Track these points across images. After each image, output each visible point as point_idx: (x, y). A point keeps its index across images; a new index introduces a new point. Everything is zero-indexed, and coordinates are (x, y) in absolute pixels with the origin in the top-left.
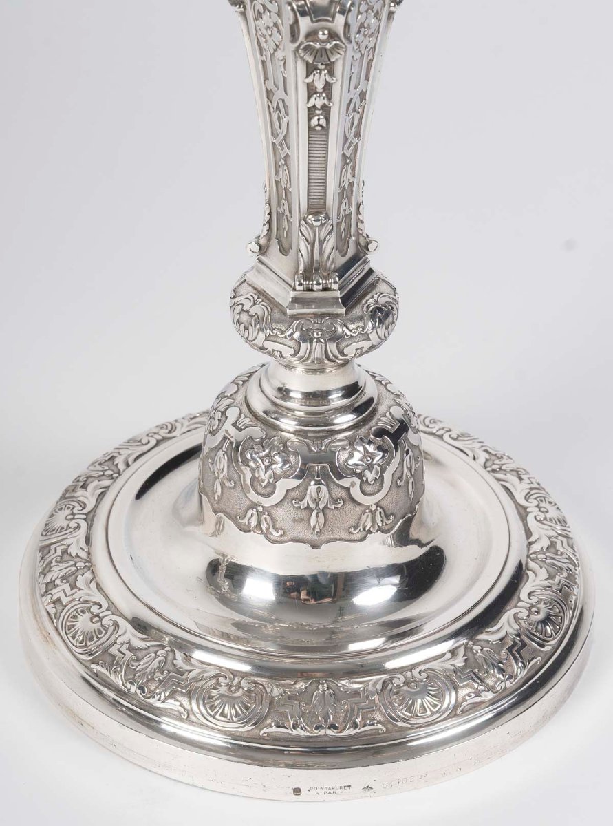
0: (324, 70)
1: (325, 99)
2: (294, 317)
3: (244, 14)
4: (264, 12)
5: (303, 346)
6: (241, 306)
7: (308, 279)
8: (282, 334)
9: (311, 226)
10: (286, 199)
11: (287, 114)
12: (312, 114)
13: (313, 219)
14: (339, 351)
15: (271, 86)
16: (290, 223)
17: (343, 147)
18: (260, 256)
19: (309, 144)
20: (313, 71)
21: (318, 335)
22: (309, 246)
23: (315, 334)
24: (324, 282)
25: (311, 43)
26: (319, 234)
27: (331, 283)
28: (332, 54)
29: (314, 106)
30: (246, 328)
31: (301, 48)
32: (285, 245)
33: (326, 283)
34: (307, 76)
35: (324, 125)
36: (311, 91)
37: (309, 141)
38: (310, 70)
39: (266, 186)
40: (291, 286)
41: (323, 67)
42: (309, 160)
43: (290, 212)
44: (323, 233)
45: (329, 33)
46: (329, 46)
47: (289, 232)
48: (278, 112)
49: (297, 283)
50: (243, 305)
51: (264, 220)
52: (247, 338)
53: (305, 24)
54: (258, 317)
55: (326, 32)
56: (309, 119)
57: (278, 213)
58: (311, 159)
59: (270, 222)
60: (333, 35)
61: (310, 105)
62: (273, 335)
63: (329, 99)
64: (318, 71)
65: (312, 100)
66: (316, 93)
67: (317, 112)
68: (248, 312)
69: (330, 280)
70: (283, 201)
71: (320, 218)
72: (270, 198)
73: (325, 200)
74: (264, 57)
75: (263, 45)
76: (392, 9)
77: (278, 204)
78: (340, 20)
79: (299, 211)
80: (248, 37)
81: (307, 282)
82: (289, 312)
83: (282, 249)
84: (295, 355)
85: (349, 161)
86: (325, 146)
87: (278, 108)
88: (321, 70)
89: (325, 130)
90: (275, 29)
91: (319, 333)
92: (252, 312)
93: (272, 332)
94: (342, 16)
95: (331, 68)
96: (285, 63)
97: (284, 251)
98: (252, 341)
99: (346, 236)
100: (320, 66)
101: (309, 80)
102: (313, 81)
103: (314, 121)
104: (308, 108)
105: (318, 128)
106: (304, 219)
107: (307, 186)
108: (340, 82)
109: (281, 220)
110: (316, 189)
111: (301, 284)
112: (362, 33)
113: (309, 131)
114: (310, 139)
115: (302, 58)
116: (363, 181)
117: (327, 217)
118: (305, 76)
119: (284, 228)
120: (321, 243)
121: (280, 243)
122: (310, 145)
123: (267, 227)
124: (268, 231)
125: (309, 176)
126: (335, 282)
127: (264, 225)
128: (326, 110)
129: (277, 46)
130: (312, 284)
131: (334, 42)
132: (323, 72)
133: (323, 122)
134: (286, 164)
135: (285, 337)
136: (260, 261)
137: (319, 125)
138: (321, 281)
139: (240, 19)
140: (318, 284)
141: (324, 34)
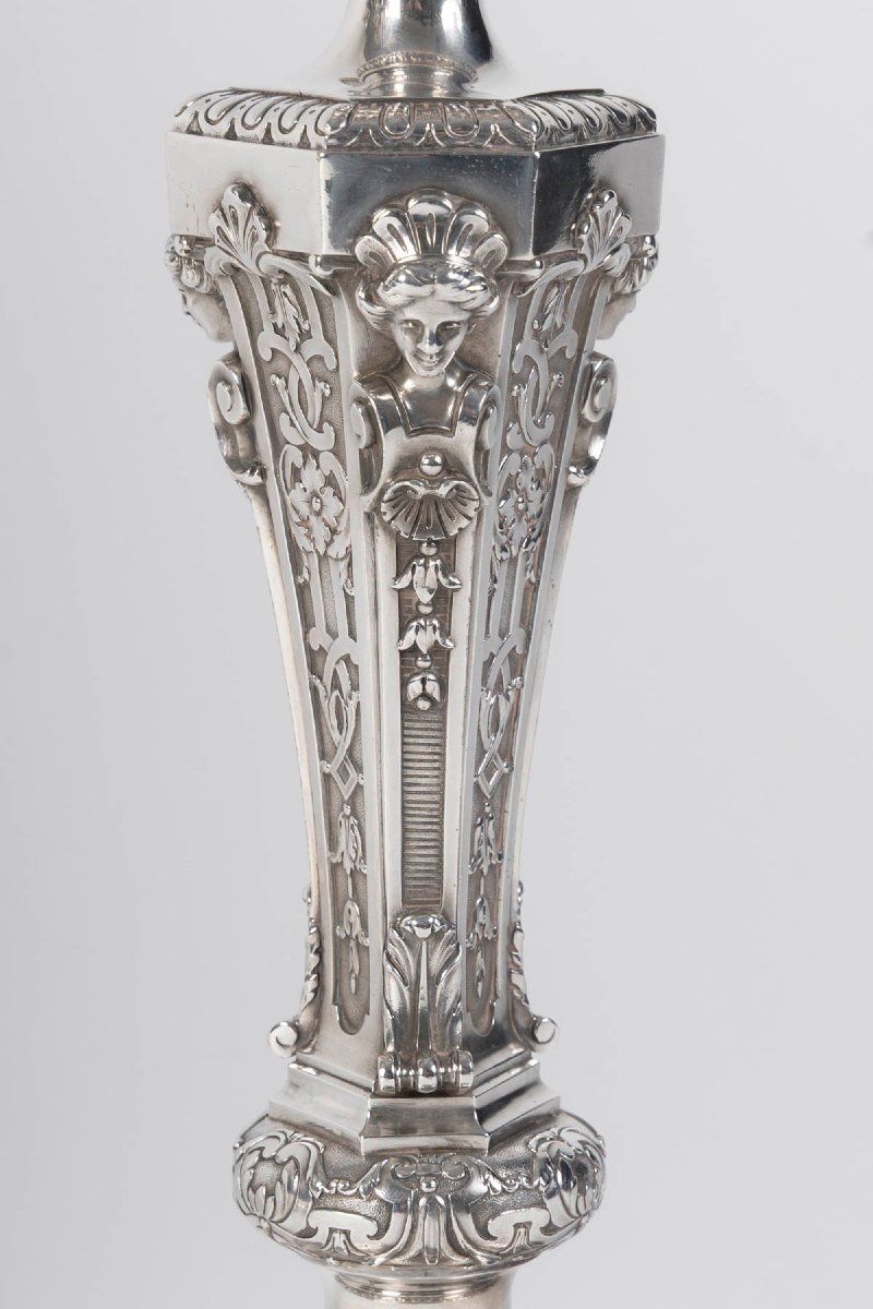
0: (433, 557)
1: (438, 632)
2: (375, 1156)
3: (261, 491)
4: (305, 464)
5: (396, 1218)
6: (258, 1152)
7: (407, 1064)
8: (350, 1188)
9: (410, 941)
10: (357, 899)
11: (355, 687)
12: (408, 671)
13: (414, 923)
14: (477, 1228)
15: (318, 638)
16: (363, 950)
17: (477, 769)
18: (298, 1054)
19: (403, 744)
20: (410, 563)
21: (429, 1186)
22: (405, 989)
23: (424, 1185)
24: (442, 1070)
25: (407, 483)
26: (428, 960)
27: (457, 1072)
28: (451, 517)
29: (414, 649)
30: (270, 1193)
31: (386, 497)
32: (353, 1010)
33: (446, 1072)
34: (399, 574)
35: (436, 695)
36: (407, 614)
37: (403, 736)
38: (406, 558)
39: (310, 895)
40: (367, 1090)
41: (433, 551)
42: (403, 784)
43: (364, 925)
44: (437, 960)
45: (445, 464)
46: (443, 491)
47: (363, 977)
48: (336, 693)
49: (382, 1072)
50: (261, 1149)
51: (307, 969)
52: (272, 1217)
53: (394, 444)
54: (297, 1166)
55: (438, 459)
56: (404, 684)
57: (337, 942)
58: (408, 780)
59: (319, 971)
60: (452, 467)
61: (406, 645)
62: (330, 1194)
63: (446, 631)
64: (422, 561)
65: (410, 636)
66: (419, 615)
67: (421, 663)
68: (273, 1159)
69: (455, 1067)
70: (349, 905)
71: (431, 920)
72: (319, 914)
73: (440, 882)
74: (306, 575)
75: (303, 543)
76: (574, 480)
77: (338, 921)
78: (466, 433)
79: (385, 913)
80: (270, 543)
81: (405, 1072)
82: (366, 1145)
83: (345, 1021)
84: (378, 1236)
85: (490, 807)
86: (437, 750)
87: (336, 685)
88: (427, 558)
89: (439, 707)
90: (329, 490)
91: (433, 1184)
92: (283, 1156)
93: (328, 1187)
94: (470, 427)
95: (448, 557)
96: (350, 565)
97: (350, 1025)
98: (282, 1221)
99: (487, 991)
100: (424, 549)
101: (404, 582)
102: (412, 582)
103: (415, 687)
104: (402, 653)
105: (423, 705)
106: (396, 927)
107: (400, 848)
108: (466, 592)
109: (344, 953)
110: (421, 857)
111: (389, 1075)
112: (511, 501)
113: (402, 712)
114: (406, 732)
115: (386, 527)
116: (520, 884)
117: (446, 919)
118: (394, 575)
119: (352, 971)
120: (434, 981)
121: (342, 1011)
122: (407, 748)
123: (311, 984)
124: (315, 991)
125: (403, 822)
126: (467, 1071)
127: (308, 978)
128: (440, 655)
129: (334, 532)
130: (416, 1076)
131: (456, 482)
132: (432, 563)
133: (433, 688)
134: (354, 813)
135: (357, 1195)
136: (298, 1062)
137: (425, 696)
138: (434, 1069)
139: (255, 507)
140: (429, 1074)
141: (433, 463)
